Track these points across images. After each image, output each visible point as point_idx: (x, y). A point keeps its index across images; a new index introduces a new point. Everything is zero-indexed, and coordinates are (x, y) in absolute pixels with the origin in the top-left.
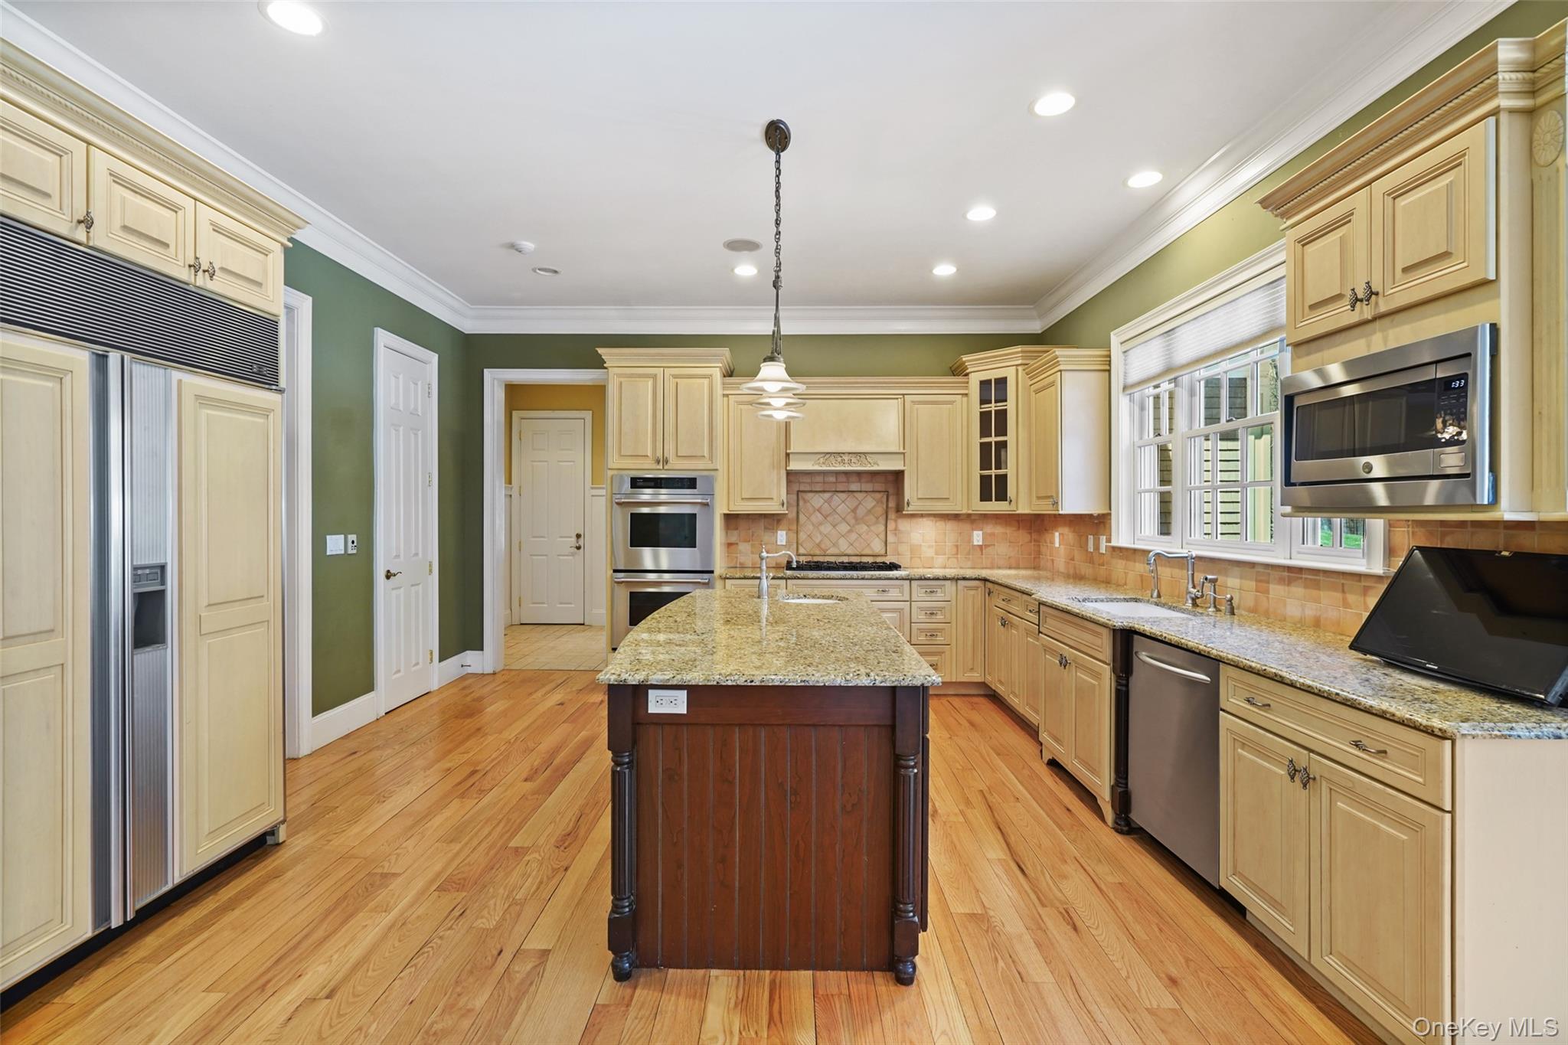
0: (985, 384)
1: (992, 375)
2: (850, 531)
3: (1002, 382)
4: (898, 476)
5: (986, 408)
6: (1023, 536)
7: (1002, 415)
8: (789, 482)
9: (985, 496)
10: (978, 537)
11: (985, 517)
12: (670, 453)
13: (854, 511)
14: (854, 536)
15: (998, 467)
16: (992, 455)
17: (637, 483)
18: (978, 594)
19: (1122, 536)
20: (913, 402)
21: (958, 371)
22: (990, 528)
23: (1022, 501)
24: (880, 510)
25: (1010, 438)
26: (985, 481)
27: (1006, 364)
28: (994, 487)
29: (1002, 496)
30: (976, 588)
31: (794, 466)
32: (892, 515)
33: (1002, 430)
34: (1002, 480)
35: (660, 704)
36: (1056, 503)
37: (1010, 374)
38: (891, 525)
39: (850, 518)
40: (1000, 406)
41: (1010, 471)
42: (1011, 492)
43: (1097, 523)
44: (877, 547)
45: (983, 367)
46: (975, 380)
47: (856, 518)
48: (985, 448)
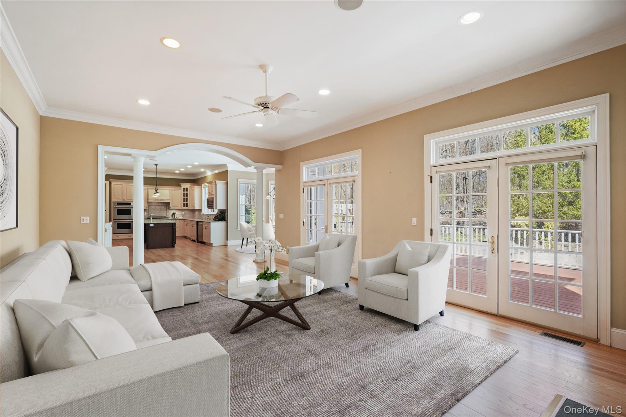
0: (184, 189)
1: (185, 187)
2: (160, 212)
3: (187, 189)
4: (168, 203)
5: (184, 192)
6: (191, 213)
7: (187, 194)
8: (148, 203)
9: (184, 206)
10: (183, 213)
11: (185, 210)
12: (125, 198)
13: (160, 209)
14: (160, 213)
15: (186, 202)
16: (185, 200)
17: (118, 204)
18: (183, 222)
19: (203, 212)
20: (172, 190)
21: (180, 186)
22: (186, 212)
23: (190, 207)
24: (165, 208)
25: (188, 197)
26: (184, 204)
27: (187, 185)
28: (186, 205)
29: (187, 206)
30: (182, 221)
31: (149, 201)
32: (167, 209)
33: (187, 196)
34: (187, 204)
35: (151, 225)
36: (194, 208)
37: (188, 187)
38: (167, 211)
39: (159, 210)
40: (187, 192)
41: (188, 202)
42: (188, 206)
43: (200, 210)
44: (165, 215)
45: (184, 185)
46: (182, 188)
47: (160, 210)
48: (184, 199)
